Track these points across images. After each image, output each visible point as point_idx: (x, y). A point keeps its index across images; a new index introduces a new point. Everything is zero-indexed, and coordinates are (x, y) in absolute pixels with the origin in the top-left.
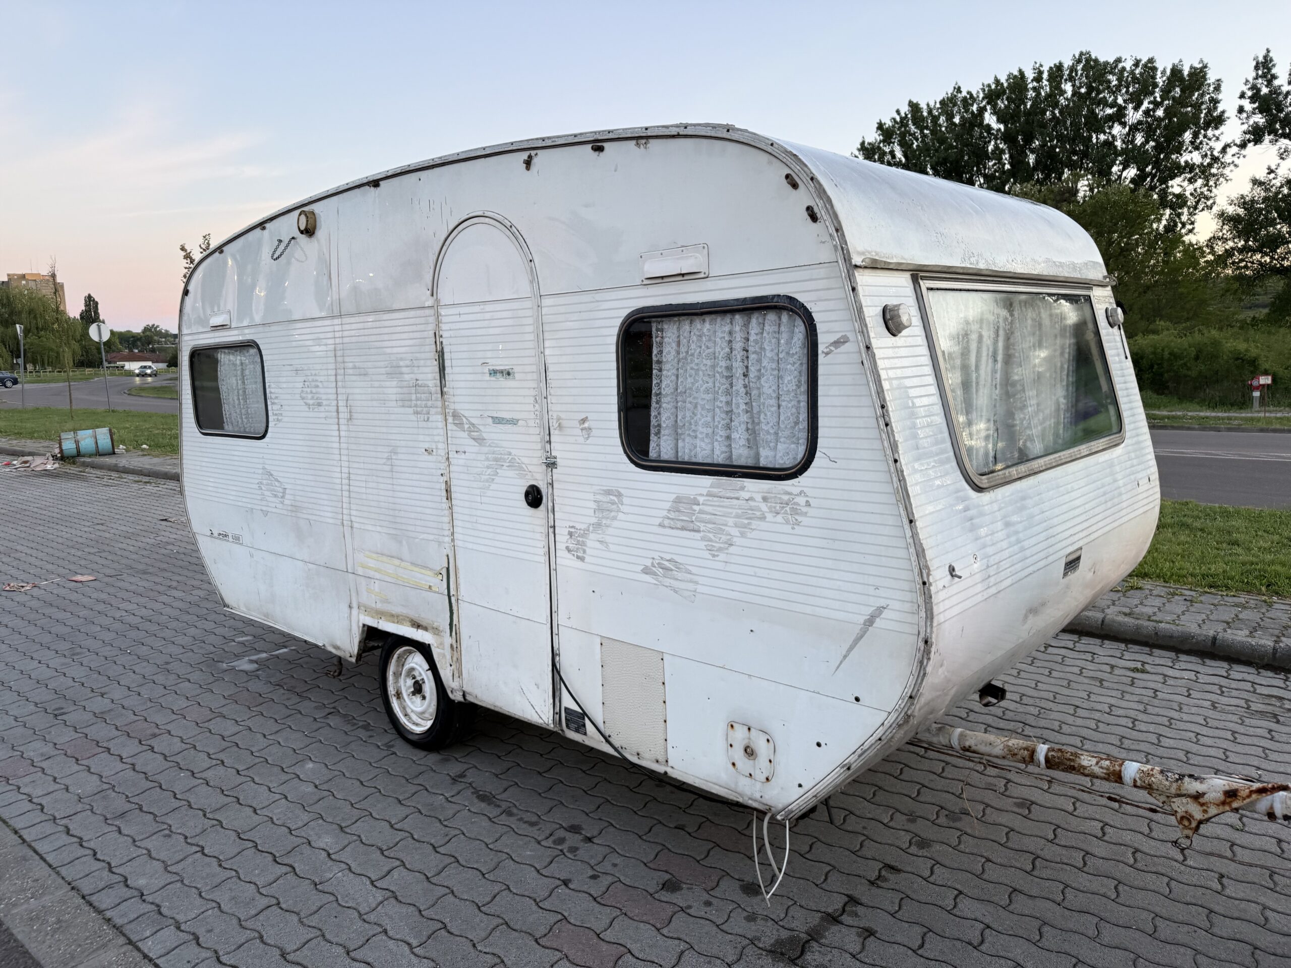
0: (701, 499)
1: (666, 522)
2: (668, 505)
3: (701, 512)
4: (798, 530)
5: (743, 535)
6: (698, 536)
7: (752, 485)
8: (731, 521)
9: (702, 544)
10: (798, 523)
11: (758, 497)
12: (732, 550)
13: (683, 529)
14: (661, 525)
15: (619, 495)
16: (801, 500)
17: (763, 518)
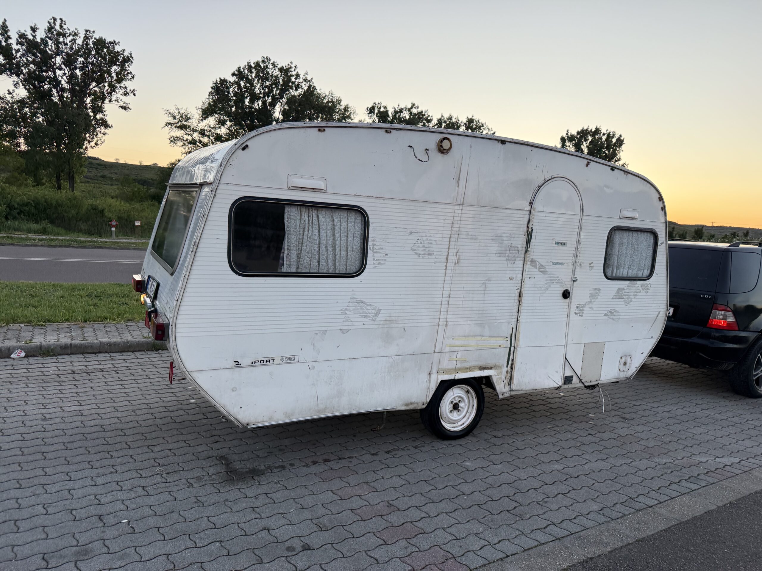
0: (625, 288)
1: (614, 297)
2: (615, 291)
3: (625, 292)
4: (648, 294)
5: (635, 298)
6: (623, 300)
7: (638, 282)
8: (632, 294)
9: (623, 303)
10: (648, 292)
11: (640, 286)
12: (631, 303)
13: (619, 298)
14: (613, 299)
15: (599, 290)
16: (649, 286)
17: (640, 292)
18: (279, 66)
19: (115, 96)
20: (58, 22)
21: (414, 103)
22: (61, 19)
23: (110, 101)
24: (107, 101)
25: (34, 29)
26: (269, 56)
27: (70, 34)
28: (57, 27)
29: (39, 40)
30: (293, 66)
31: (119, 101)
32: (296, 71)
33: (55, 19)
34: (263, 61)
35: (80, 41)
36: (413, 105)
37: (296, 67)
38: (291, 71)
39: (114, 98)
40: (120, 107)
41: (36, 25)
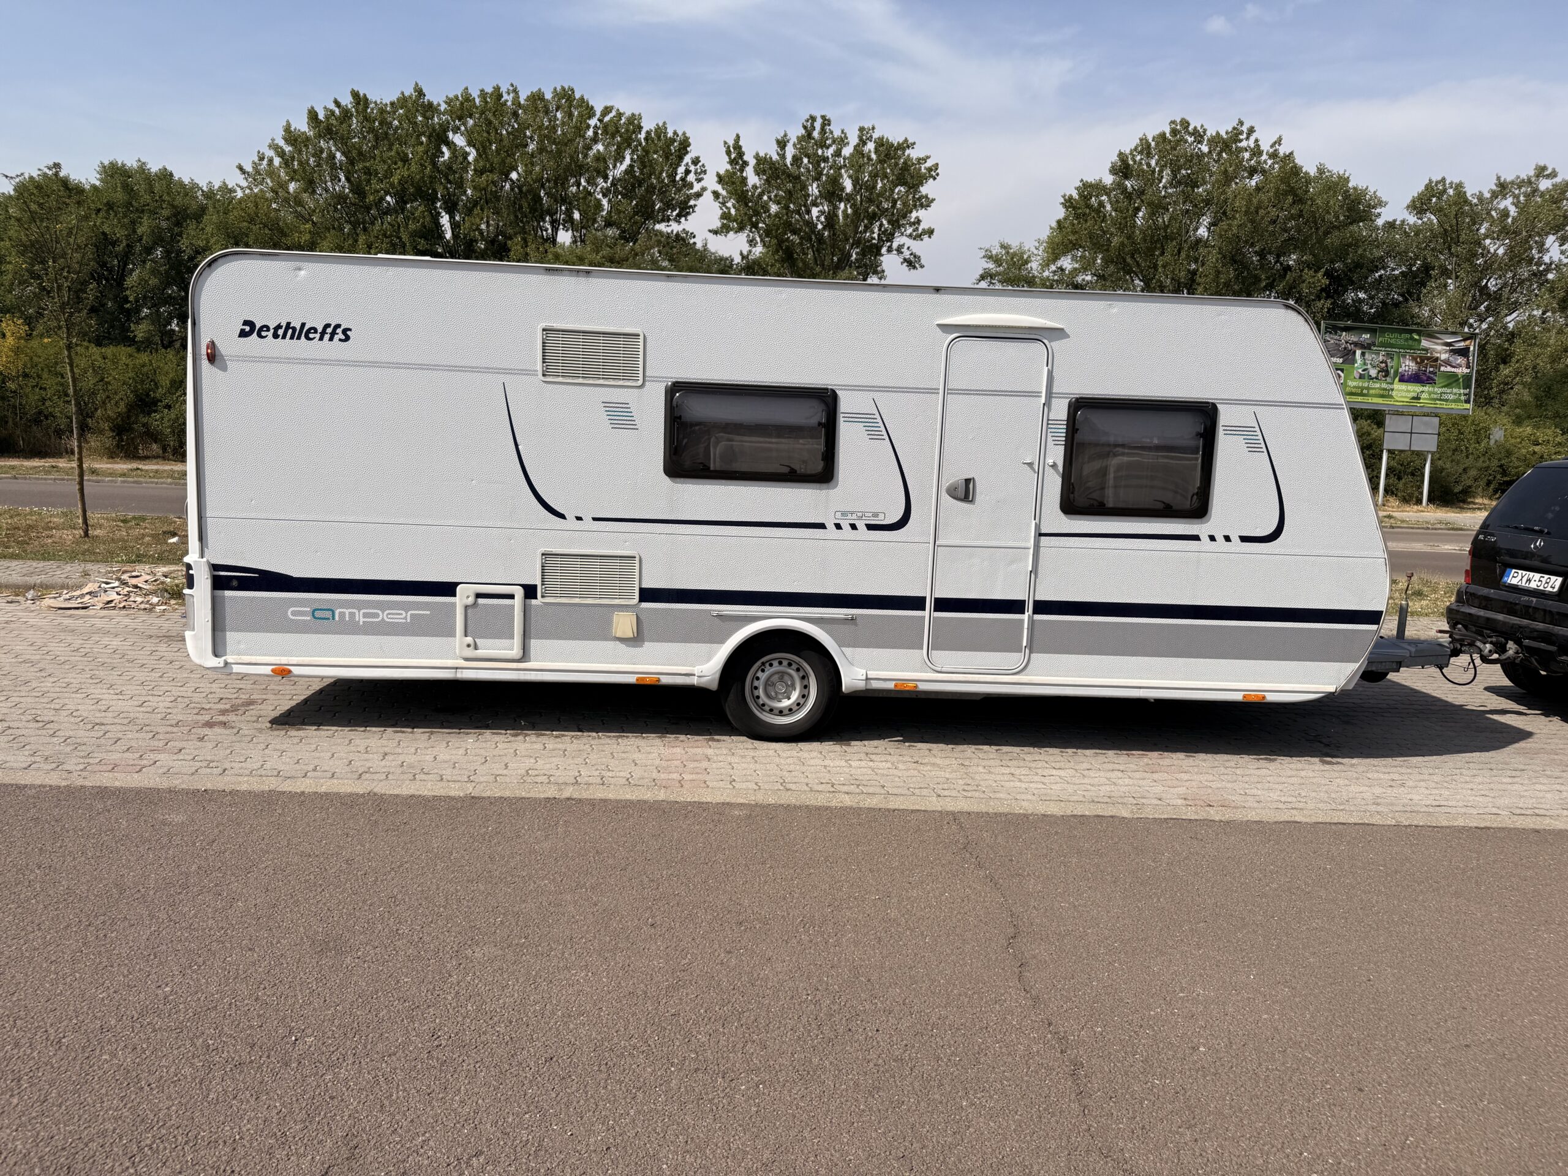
18: (1211, 132)
19: (898, 239)
20: (818, 125)
21: (1542, 164)
22: (823, 117)
23: (890, 250)
24: (884, 250)
25: (782, 144)
26: (1188, 118)
27: (834, 142)
28: (816, 134)
29: (789, 160)
30: (1245, 128)
31: (904, 250)
32: (1252, 139)
33: (813, 119)
34: (1174, 132)
35: (847, 151)
36: (1541, 171)
37: (1251, 131)
38: (1241, 141)
39: (895, 245)
40: (905, 260)
41: (785, 135)
